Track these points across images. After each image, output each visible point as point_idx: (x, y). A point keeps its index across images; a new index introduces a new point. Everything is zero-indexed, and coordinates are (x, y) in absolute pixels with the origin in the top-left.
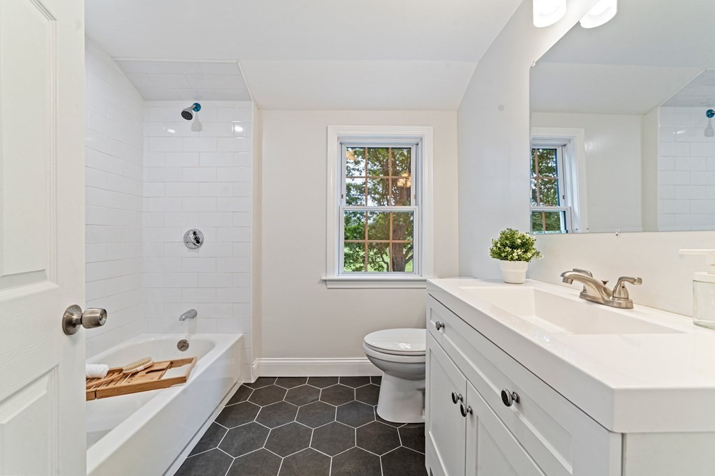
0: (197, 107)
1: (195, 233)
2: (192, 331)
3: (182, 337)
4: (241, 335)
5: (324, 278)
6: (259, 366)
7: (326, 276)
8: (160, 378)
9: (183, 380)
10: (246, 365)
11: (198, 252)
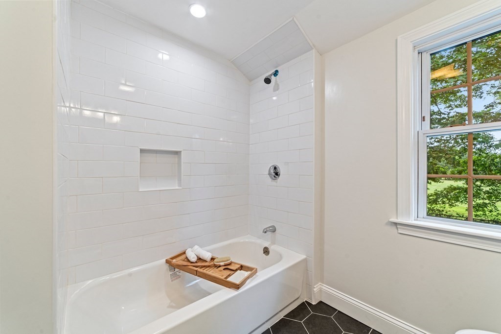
0: (276, 74)
1: (275, 168)
2: (273, 243)
3: (266, 244)
4: (304, 257)
5: (394, 220)
6: (321, 290)
7: (397, 218)
8: (227, 278)
9: (237, 287)
10: (309, 286)
11: (277, 182)
